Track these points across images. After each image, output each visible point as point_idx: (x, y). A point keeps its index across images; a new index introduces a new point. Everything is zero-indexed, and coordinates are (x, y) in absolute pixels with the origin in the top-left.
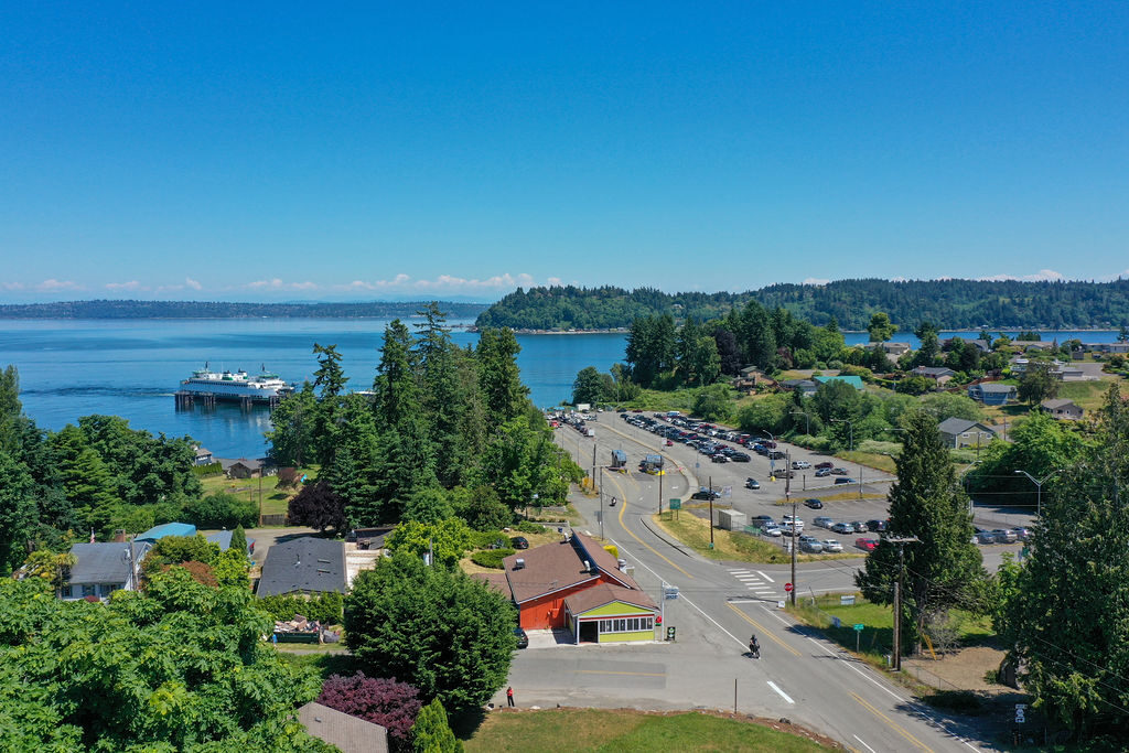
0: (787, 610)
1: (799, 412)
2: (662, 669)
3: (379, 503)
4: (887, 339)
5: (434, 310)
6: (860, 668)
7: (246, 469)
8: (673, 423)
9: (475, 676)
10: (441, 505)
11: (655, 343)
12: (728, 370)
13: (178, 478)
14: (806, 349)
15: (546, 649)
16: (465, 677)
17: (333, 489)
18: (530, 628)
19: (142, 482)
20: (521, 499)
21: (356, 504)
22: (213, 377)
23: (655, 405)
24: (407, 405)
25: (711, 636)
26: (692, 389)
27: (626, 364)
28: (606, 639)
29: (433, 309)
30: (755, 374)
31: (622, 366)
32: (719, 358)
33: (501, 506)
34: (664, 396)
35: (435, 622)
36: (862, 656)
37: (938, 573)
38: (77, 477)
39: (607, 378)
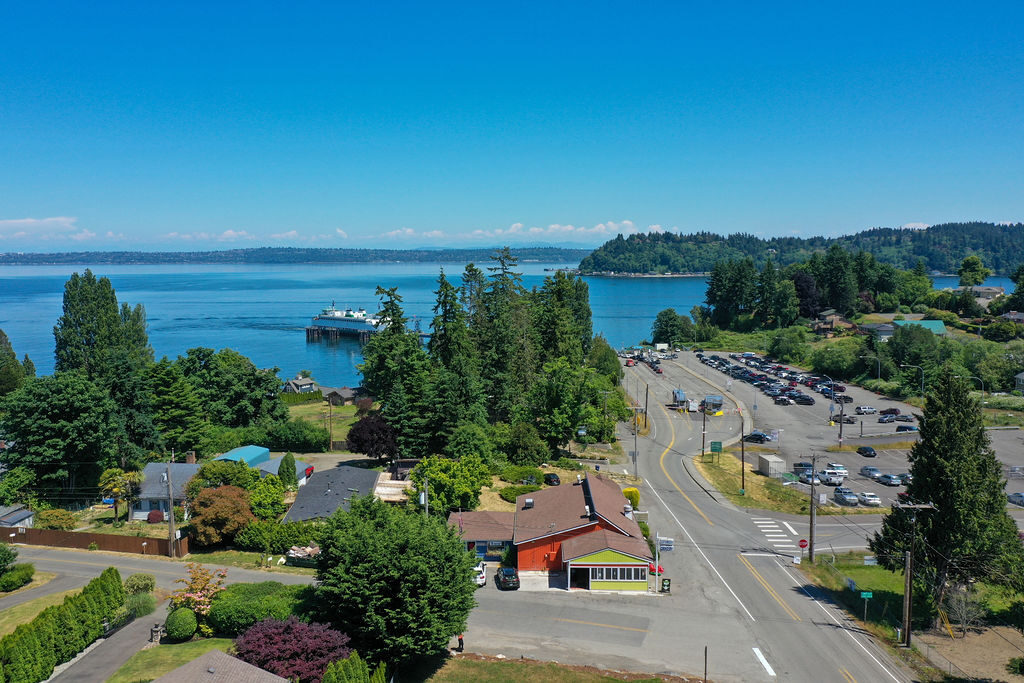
0: (801, 567)
1: (872, 356)
2: (645, 624)
3: (428, 435)
4: (978, 283)
5: (506, 256)
6: (862, 641)
7: (341, 398)
8: (747, 364)
9: (421, 625)
10: (479, 440)
11: (734, 286)
12: (807, 313)
13: (266, 404)
14: (889, 293)
15: (535, 593)
16: (412, 625)
17: (387, 420)
18: (526, 568)
19: (236, 408)
20: (560, 436)
21: (407, 435)
22: (338, 314)
23: (732, 346)
24: (459, 344)
25: (709, 592)
26: (769, 332)
27: (706, 306)
28: (597, 587)
29: (505, 254)
30: (834, 318)
31: (702, 308)
32: (798, 301)
33: (540, 442)
34: (742, 338)
35: (387, 567)
36: (869, 627)
37: (960, 544)
38: (171, 402)
39: (686, 320)
